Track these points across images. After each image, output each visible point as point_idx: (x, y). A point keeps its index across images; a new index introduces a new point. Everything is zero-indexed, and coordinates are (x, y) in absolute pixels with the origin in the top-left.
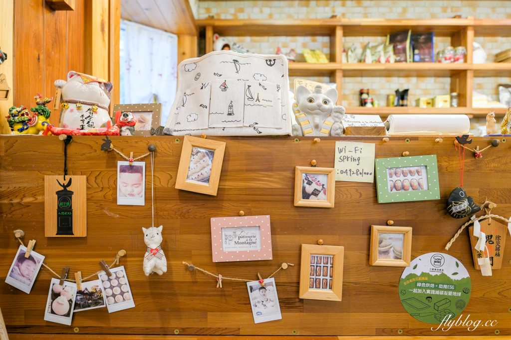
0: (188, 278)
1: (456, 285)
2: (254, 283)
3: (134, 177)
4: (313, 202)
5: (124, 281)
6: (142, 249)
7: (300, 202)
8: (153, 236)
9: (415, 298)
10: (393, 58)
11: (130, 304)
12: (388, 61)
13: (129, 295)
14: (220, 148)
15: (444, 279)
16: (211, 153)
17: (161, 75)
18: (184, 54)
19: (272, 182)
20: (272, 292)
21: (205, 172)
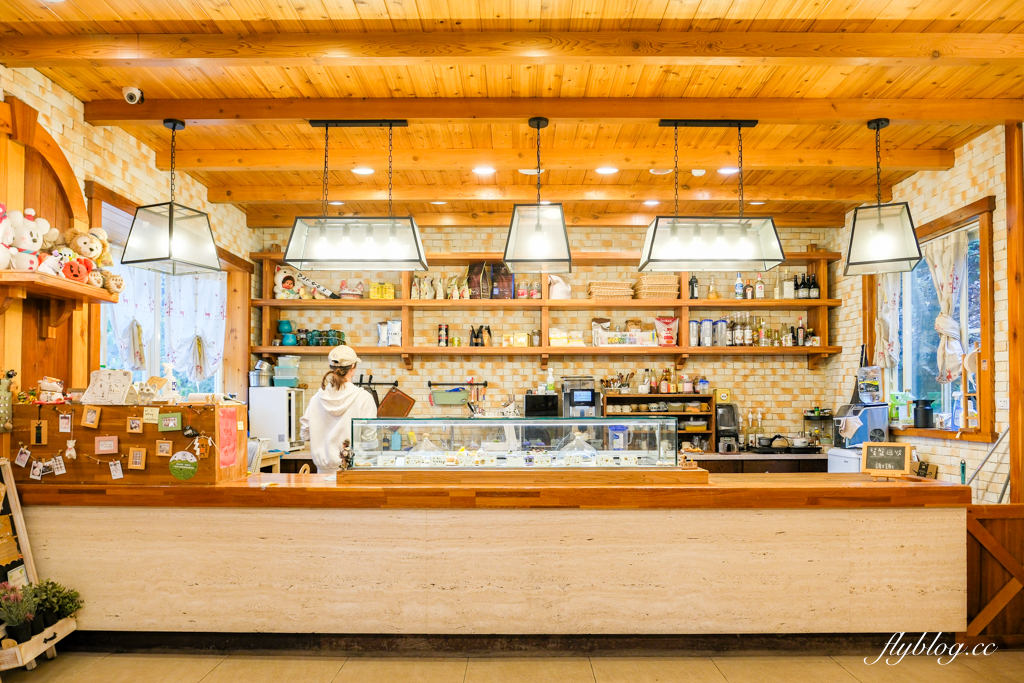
0: (87, 461)
1: (192, 464)
2: (111, 463)
3: (66, 421)
4: (134, 431)
5: (62, 462)
6: (66, 448)
7: (129, 430)
8: (71, 444)
9: (176, 469)
10: (467, 292)
11: (64, 471)
12: (461, 296)
13: (64, 468)
14: (98, 410)
15: (187, 462)
16: (95, 412)
17: (208, 314)
18: (235, 291)
19: (119, 423)
20: (119, 466)
21: (93, 419)
